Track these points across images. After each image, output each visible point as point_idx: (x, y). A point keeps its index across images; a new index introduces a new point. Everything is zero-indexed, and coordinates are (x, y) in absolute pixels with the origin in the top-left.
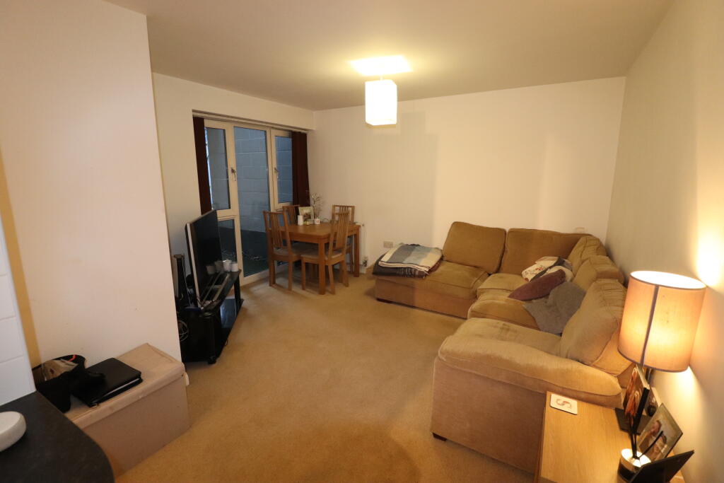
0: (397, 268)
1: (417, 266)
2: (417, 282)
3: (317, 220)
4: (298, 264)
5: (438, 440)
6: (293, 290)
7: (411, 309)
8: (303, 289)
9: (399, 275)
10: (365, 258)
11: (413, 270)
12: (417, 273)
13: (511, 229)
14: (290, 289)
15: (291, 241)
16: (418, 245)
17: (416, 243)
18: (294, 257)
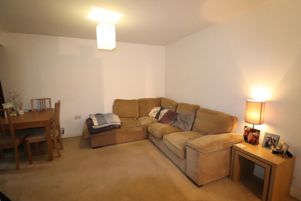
0: (105, 127)
1: (115, 123)
2: (118, 131)
3: (21, 111)
4: (21, 147)
5: (201, 187)
6: (20, 168)
7: (114, 146)
8: (31, 163)
9: (106, 130)
10: (63, 129)
11: (115, 126)
12: (117, 126)
13: (139, 99)
14: (18, 168)
15: (15, 130)
16: (100, 114)
17: (98, 113)
18: (18, 142)
